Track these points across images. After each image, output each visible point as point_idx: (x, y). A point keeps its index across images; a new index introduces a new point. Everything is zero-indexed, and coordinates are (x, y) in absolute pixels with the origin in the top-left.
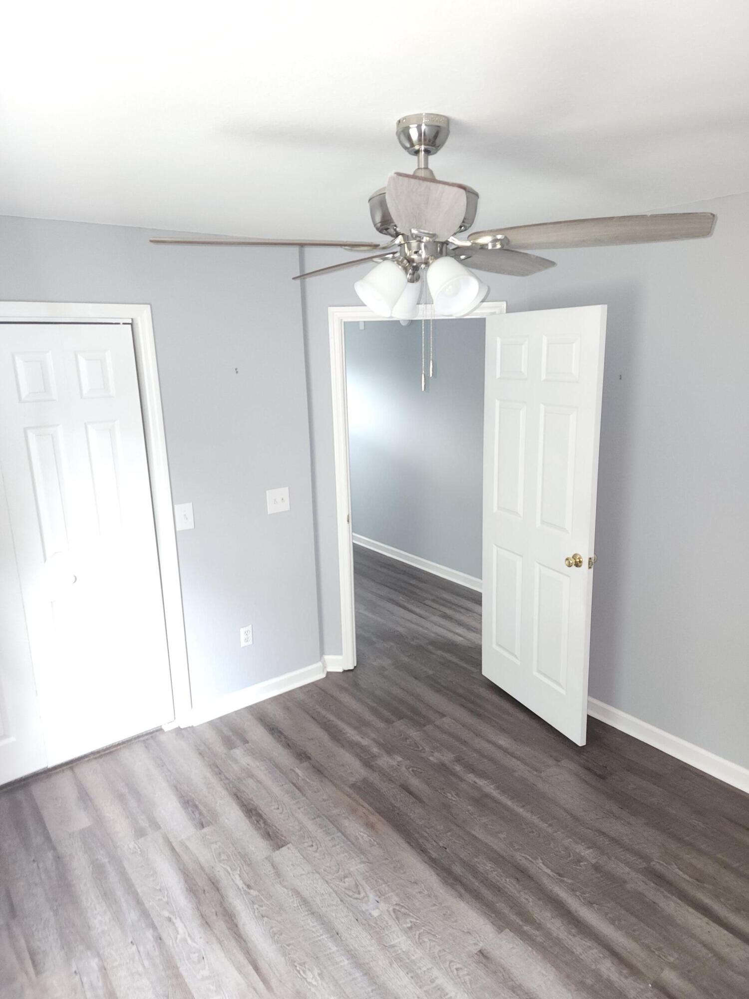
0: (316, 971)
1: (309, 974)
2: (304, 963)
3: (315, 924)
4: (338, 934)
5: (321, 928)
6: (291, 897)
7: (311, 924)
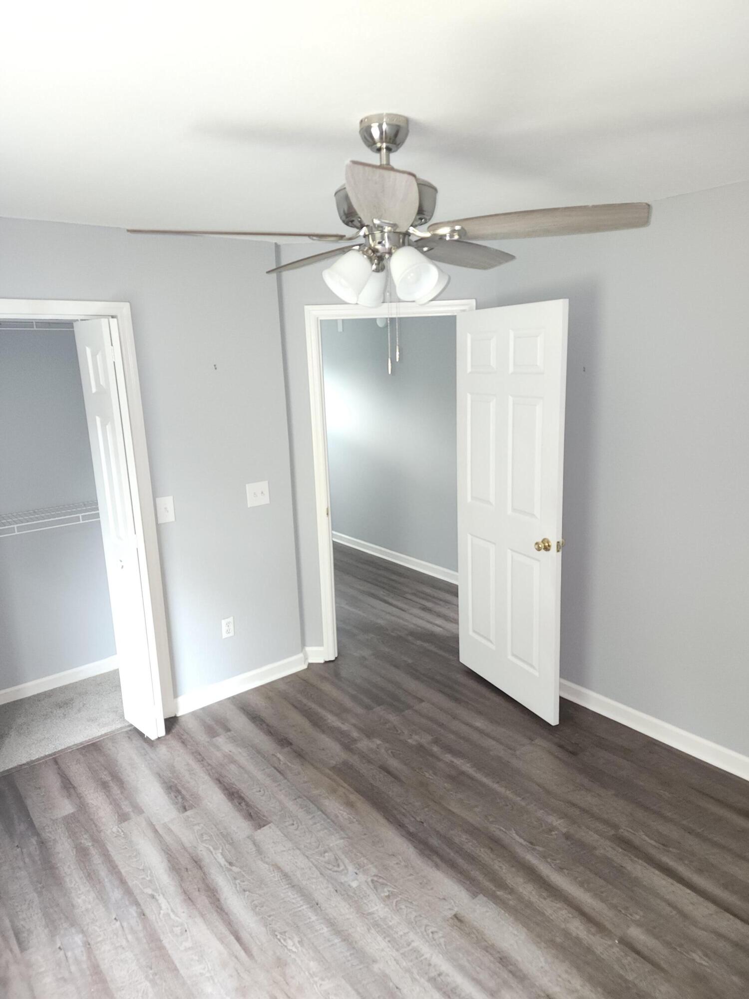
0: (296, 939)
1: (290, 943)
2: (285, 932)
3: (296, 896)
4: (317, 904)
5: (301, 900)
6: (273, 872)
7: (292, 897)
